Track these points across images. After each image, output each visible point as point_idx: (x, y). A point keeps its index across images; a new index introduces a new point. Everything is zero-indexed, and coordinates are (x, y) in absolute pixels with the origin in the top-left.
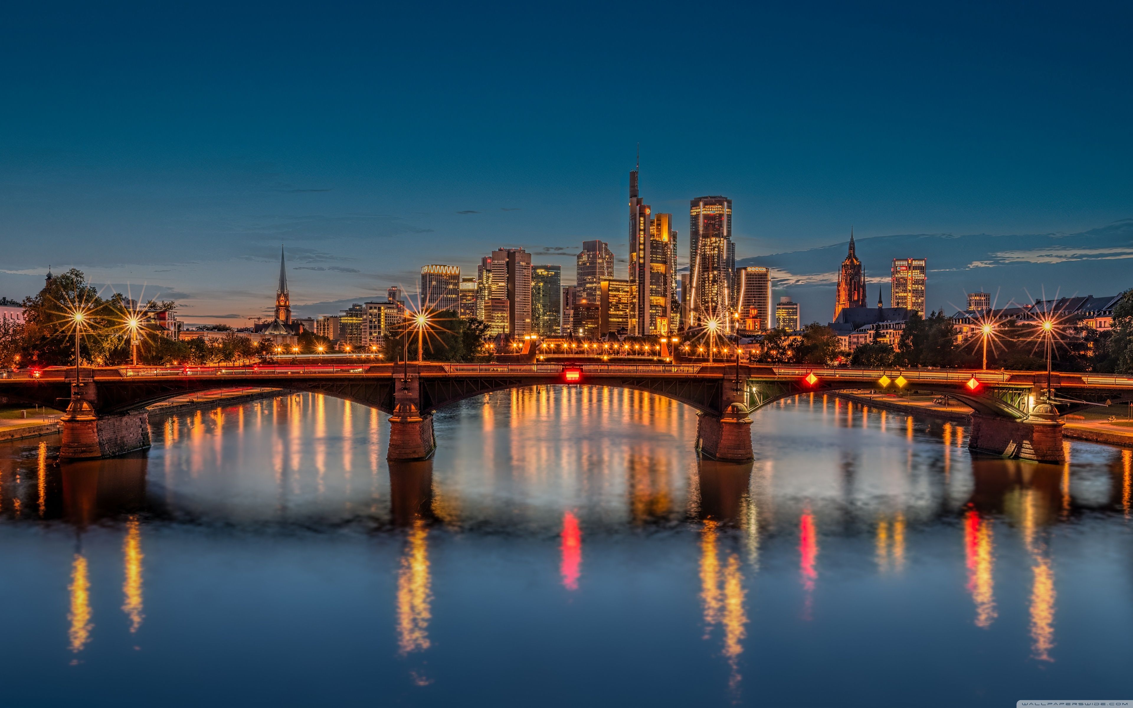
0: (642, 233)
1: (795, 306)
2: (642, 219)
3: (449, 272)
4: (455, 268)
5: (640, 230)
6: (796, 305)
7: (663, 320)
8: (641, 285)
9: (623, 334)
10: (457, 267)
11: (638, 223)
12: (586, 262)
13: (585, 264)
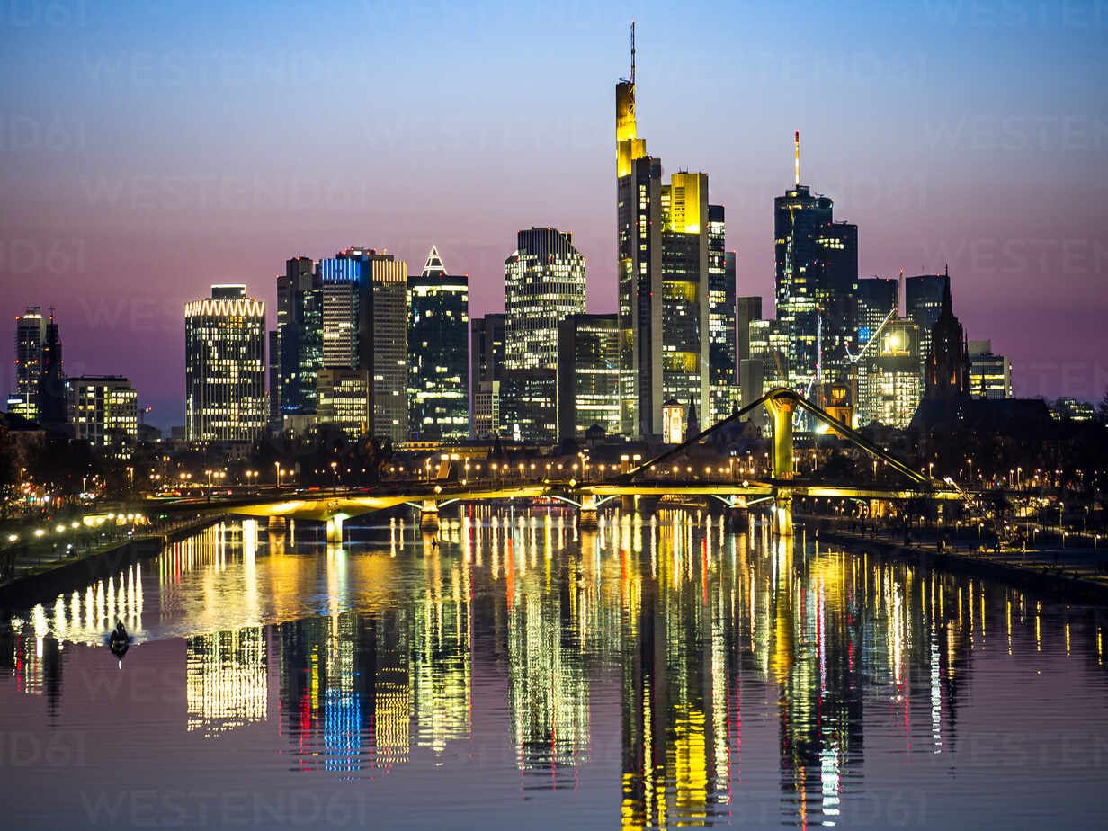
0: (643, 217)
1: (998, 363)
2: (643, 188)
3: (243, 314)
4: (256, 304)
5: (640, 212)
6: (1001, 359)
7: (673, 409)
8: (645, 329)
9: (597, 438)
10: (260, 304)
11: (634, 195)
12: (526, 275)
13: (524, 279)
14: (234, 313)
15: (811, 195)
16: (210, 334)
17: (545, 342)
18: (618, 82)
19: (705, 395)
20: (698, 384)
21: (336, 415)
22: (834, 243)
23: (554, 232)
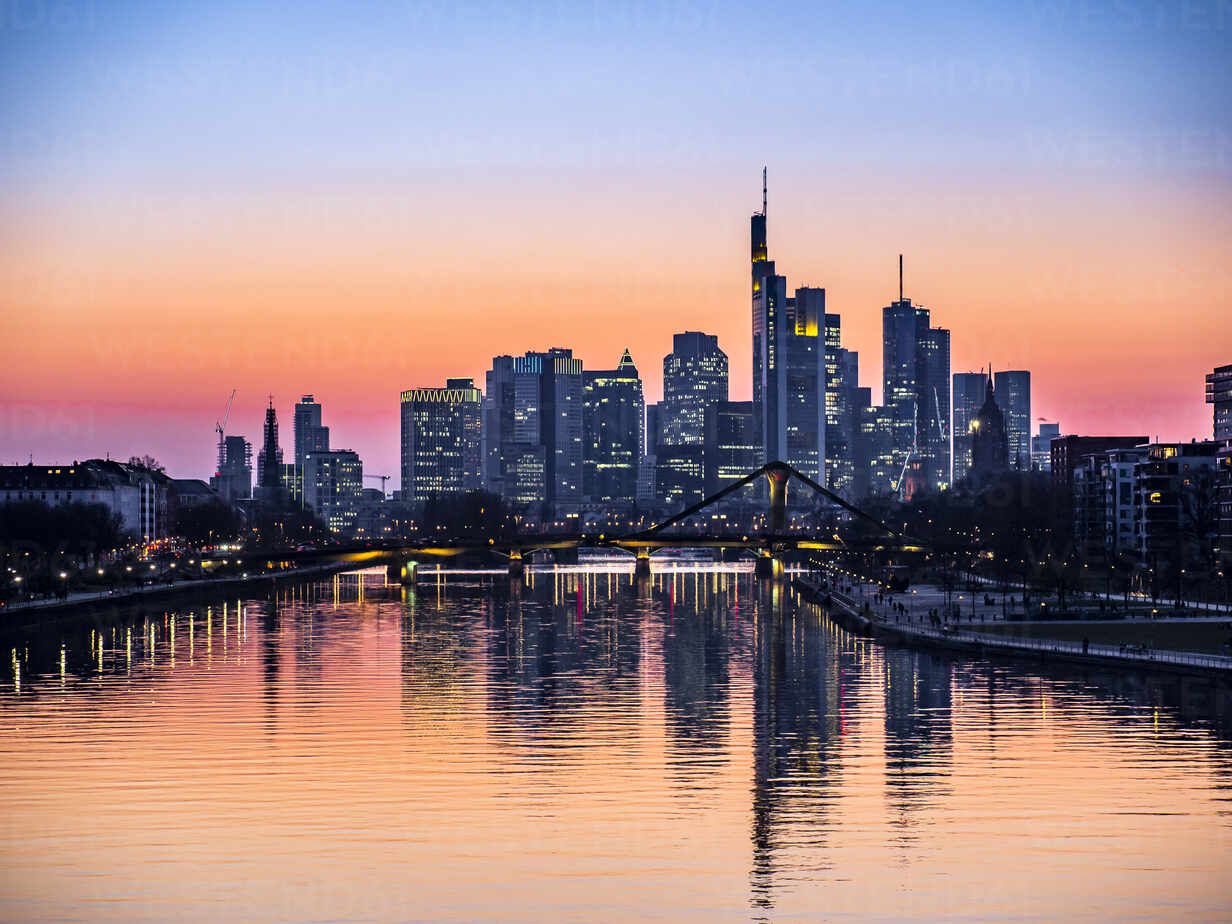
0: (771, 323)
2: (771, 300)
5: (769, 319)
8: (772, 413)
11: (765, 306)
12: (680, 370)
13: (678, 373)
14: (439, 400)
15: (912, 306)
16: (419, 417)
17: (694, 424)
18: (753, 215)
19: (822, 468)
20: (814, 458)
21: (519, 481)
22: (931, 344)
23: (701, 335)
